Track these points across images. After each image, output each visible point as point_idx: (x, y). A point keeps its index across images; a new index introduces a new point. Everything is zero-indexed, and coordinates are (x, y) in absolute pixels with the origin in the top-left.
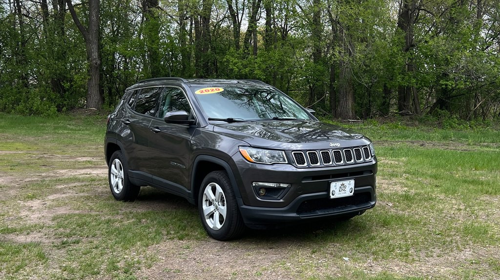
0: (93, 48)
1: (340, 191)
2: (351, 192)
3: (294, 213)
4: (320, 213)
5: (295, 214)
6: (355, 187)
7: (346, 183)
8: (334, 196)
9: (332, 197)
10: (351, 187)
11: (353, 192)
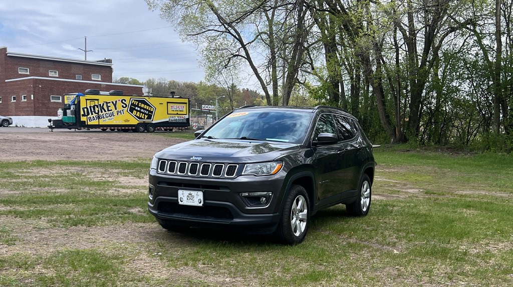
2: (200, 203)
5: (157, 212)
6: (204, 199)
7: (194, 193)
8: (182, 203)
10: (199, 198)
11: (202, 203)
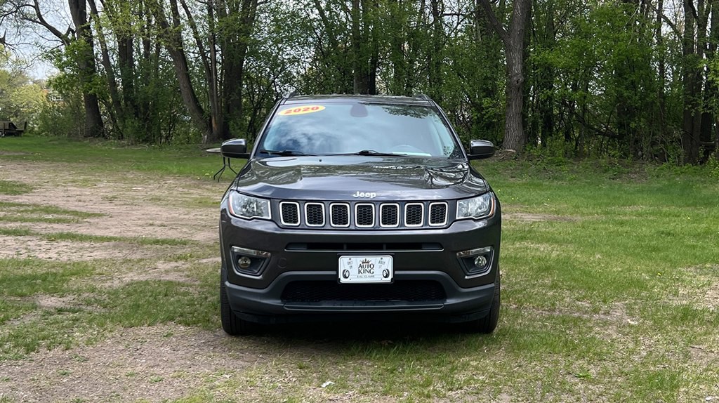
0: (515, 58)
1: (359, 272)
2: (387, 276)
3: (276, 298)
4: (326, 306)
5: (280, 301)
6: (394, 270)
7: (373, 259)
8: (348, 280)
9: (343, 280)
10: (384, 267)
11: (391, 276)
